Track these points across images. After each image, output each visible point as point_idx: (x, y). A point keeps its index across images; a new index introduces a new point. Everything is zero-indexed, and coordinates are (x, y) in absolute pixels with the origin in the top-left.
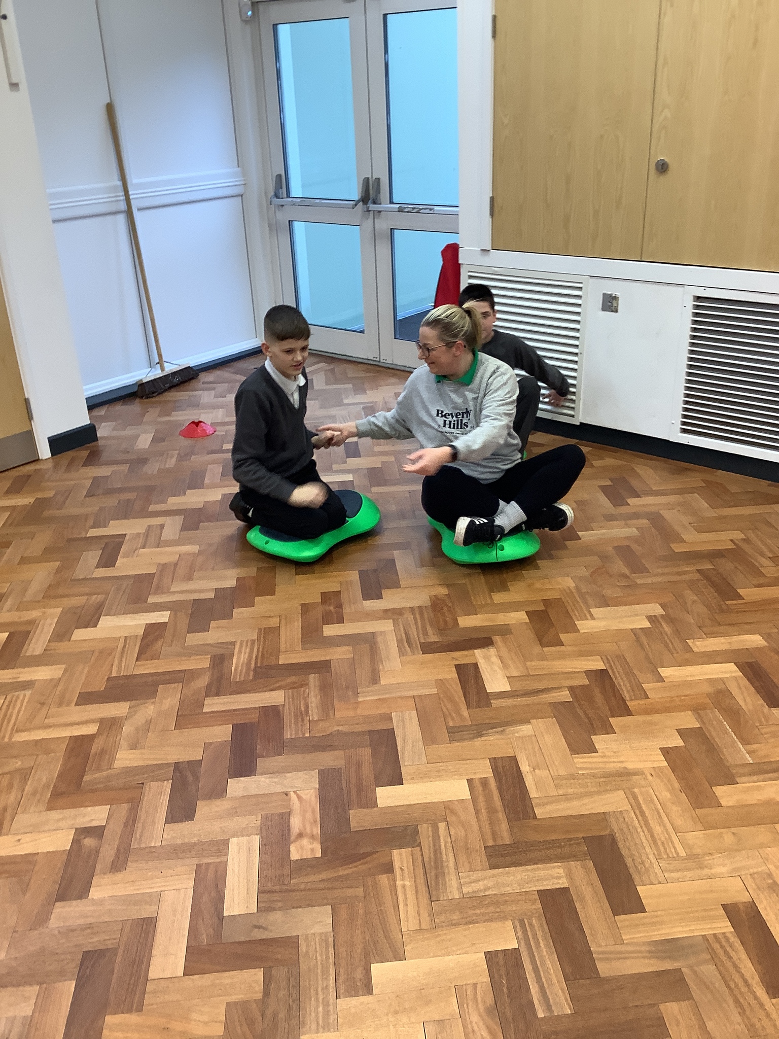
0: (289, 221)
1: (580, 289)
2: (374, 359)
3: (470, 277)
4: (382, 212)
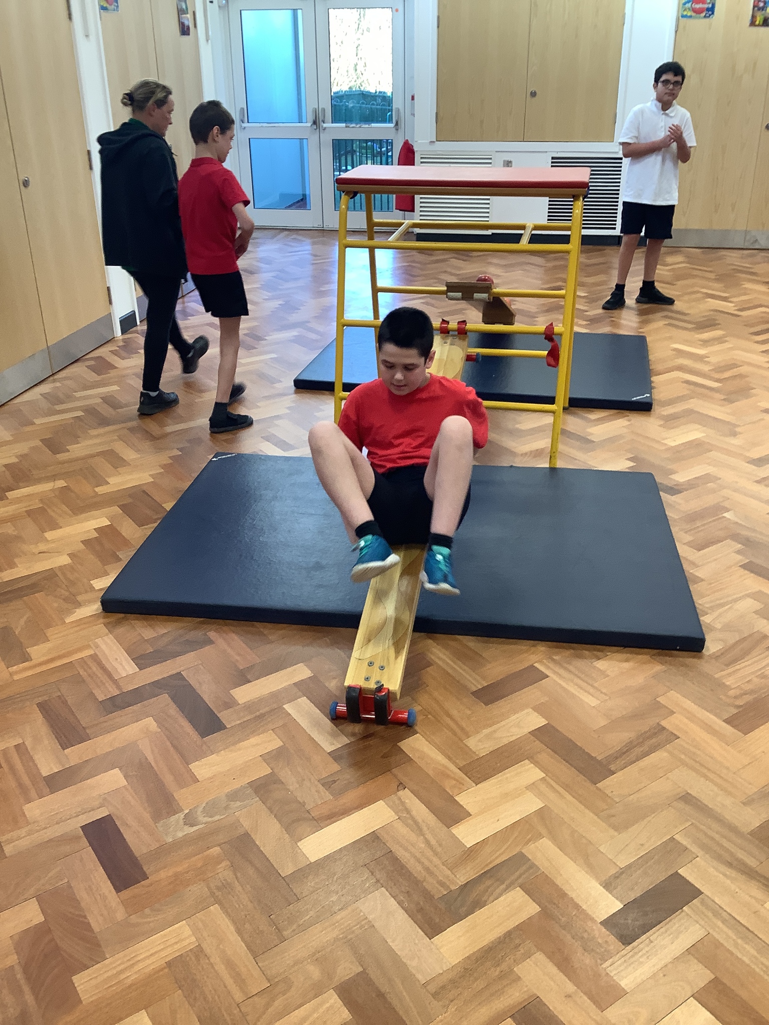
0: (249, 139)
1: (491, 159)
2: (319, 226)
3: (422, 158)
4: (327, 129)
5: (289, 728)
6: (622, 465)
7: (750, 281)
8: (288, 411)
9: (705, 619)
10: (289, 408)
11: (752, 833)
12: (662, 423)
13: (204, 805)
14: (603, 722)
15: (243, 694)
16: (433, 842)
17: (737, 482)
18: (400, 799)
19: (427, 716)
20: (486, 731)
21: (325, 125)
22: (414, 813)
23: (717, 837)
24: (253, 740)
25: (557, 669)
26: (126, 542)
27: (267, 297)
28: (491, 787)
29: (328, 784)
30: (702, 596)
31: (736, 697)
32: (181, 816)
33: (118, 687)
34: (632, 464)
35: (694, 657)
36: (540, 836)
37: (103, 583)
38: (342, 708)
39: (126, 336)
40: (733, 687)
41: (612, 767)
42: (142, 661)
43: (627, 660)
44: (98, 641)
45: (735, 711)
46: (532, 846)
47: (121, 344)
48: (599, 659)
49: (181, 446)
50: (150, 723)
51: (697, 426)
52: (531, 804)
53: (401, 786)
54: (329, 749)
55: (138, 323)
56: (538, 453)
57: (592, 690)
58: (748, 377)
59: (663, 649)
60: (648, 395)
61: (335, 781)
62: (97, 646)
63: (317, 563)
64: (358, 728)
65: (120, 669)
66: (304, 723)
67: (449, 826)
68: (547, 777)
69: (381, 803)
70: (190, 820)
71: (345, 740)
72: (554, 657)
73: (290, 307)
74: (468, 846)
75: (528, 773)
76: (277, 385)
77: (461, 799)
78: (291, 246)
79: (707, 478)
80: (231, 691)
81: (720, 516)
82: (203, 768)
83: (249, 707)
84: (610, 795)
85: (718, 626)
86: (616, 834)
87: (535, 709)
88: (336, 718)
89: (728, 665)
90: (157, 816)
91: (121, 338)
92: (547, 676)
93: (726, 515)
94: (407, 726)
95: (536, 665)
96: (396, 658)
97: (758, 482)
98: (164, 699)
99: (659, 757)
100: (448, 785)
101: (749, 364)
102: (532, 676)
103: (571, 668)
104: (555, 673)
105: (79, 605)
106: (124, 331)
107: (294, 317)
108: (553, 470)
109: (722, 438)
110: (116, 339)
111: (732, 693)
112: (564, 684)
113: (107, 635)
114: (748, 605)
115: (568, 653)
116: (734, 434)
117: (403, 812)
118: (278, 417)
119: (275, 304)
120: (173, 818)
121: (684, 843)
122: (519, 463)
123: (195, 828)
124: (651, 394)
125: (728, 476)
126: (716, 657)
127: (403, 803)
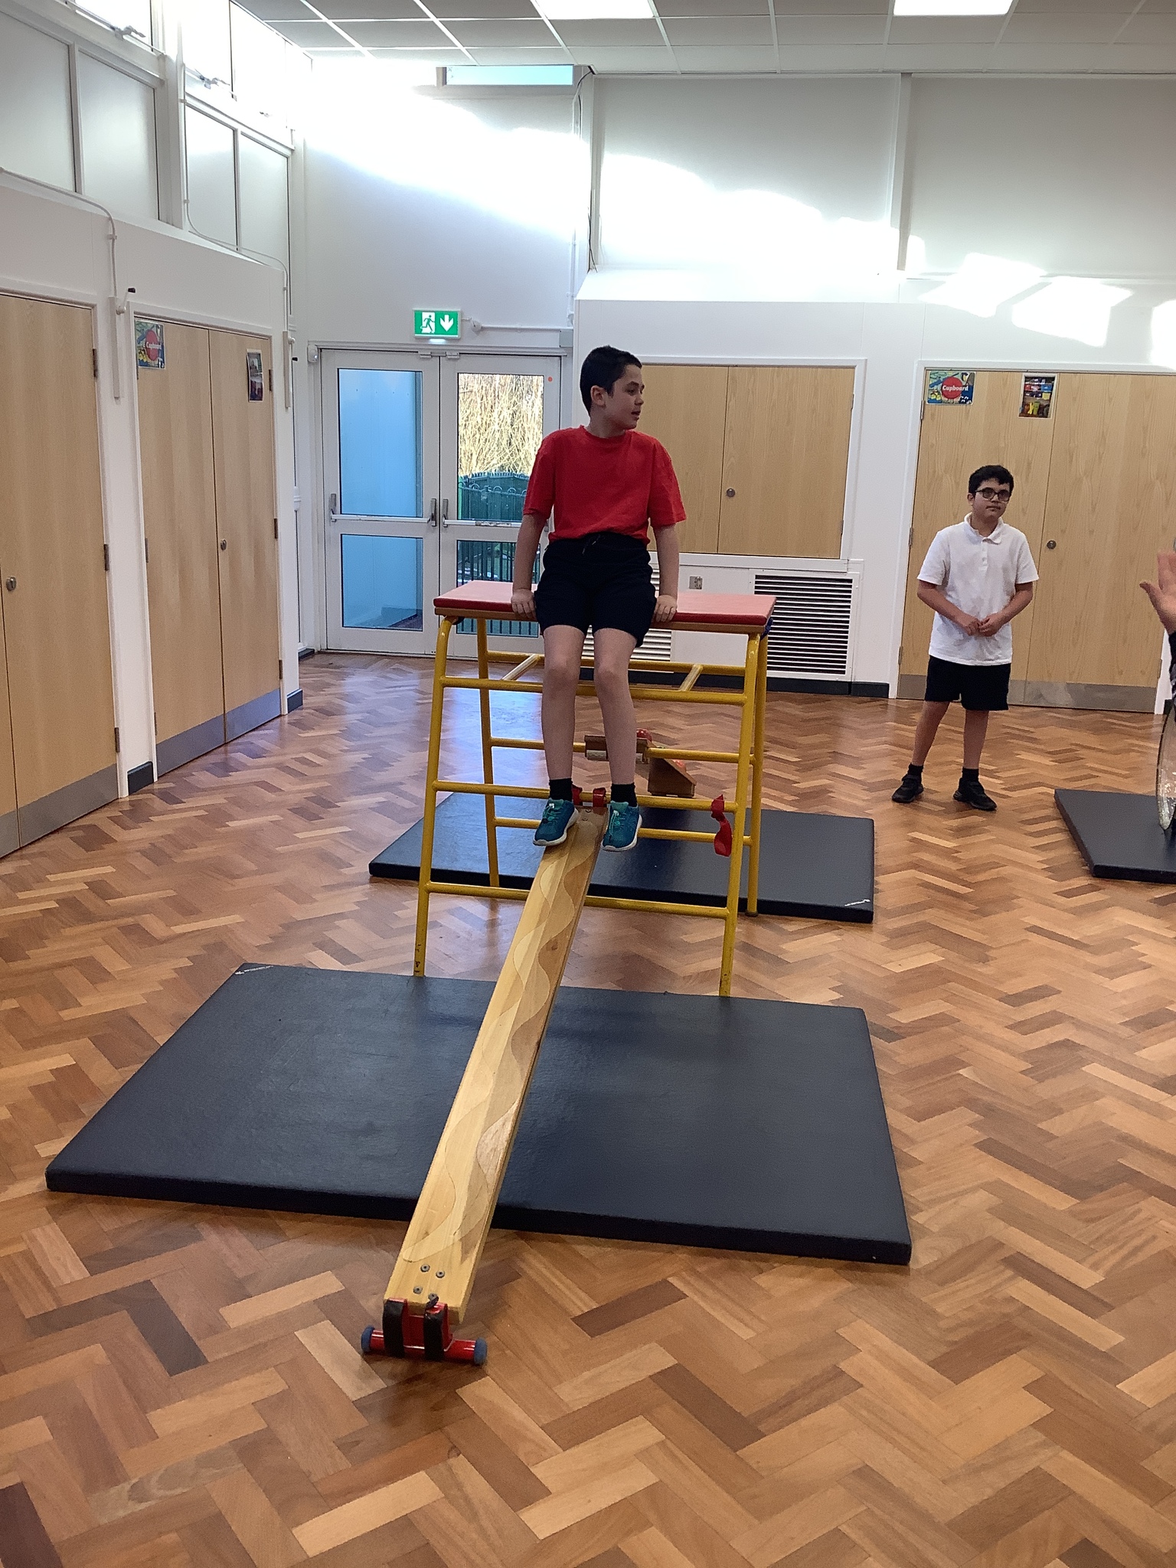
0: (341, 535)
4: (449, 527)
5: (299, 1364)
6: (822, 996)
7: (1028, 750)
8: (357, 908)
9: (918, 1218)
10: (358, 903)
11: (951, 1524)
12: (885, 939)
13: (162, 1472)
14: (756, 1362)
15: (239, 1314)
16: (491, 1531)
17: (981, 1027)
18: (450, 1469)
19: (503, 1351)
20: (587, 1374)
21: (447, 522)
22: (468, 1489)
23: (900, 1528)
24: (247, 1381)
25: (700, 1285)
26: (94, 1090)
27: (346, 748)
28: (585, 1453)
29: (346, 1446)
30: (916, 1185)
31: (951, 1330)
32: (127, 1486)
33: (57, 1299)
34: (836, 996)
35: (896, 1272)
36: (648, 1524)
37: (51, 1149)
38: (379, 1334)
39: (134, 797)
40: (947, 1315)
41: (762, 1428)
42: (95, 1262)
43: (801, 1276)
44: (37, 1232)
45: (944, 1349)
46: (633, 1539)
47: (127, 808)
48: (761, 1272)
49: (195, 953)
50: (97, 1352)
51: (933, 946)
52: (640, 1478)
53: (455, 1450)
54: (354, 1395)
55: (156, 779)
56: (706, 976)
57: (747, 1318)
58: (1011, 881)
59: (853, 1260)
60: (868, 901)
61: (357, 1443)
62: (33, 1239)
63: (370, 1124)
64: (401, 1366)
65: (61, 1272)
66: (322, 1358)
67: (516, 1509)
68: (667, 1440)
69: (422, 1475)
70: (138, 1493)
71: (380, 1384)
72: (698, 1269)
73: (379, 762)
74: (541, 1538)
75: (642, 1434)
76: (345, 871)
77: (539, 1471)
78: (391, 679)
79: (942, 1020)
80: (221, 1310)
81: (954, 1073)
82: (167, 1420)
83: (246, 1332)
84: (755, 1466)
85: (935, 1229)
86: (756, 1522)
87: (661, 1343)
88: (371, 1351)
89: (942, 1283)
90: (91, 1486)
91: (128, 799)
92: (686, 1296)
93: (961, 1072)
94: (472, 1364)
95: (670, 1279)
96: (463, 1260)
97: (1011, 1027)
98: (122, 1317)
99: (832, 1414)
100: (522, 1452)
101: (1015, 863)
102: (662, 1295)
103: (720, 1284)
104: (697, 1291)
105: (14, 1179)
106: (132, 791)
107: (382, 777)
108: (725, 1000)
109: (967, 965)
110: (120, 800)
111: (942, 1324)
112: (708, 1309)
113: (49, 1223)
114: (981, 1199)
115: (717, 1263)
116: (985, 960)
117: (450, 1487)
118: (341, 916)
119: (357, 757)
120: (113, 1491)
121: (853, 1536)
122: (678, 989)
123: (143, 1506)
124: (872, 900)
125: (971, 1018)
126: (928, 1272)
127: (453, 1475)
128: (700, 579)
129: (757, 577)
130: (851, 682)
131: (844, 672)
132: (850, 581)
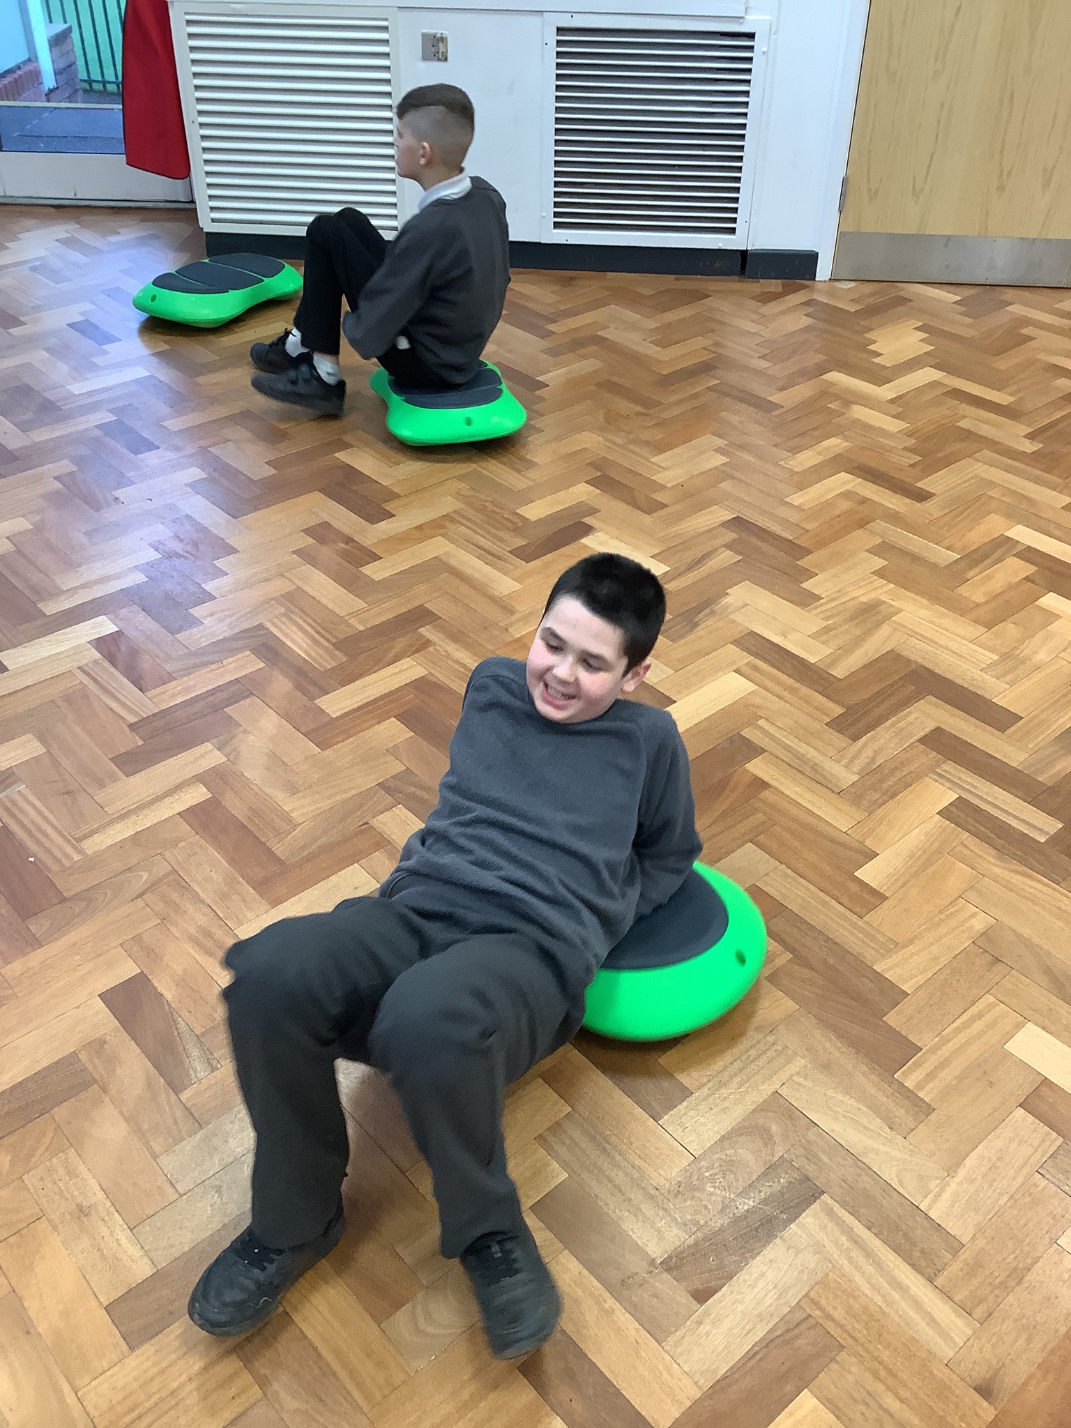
128: (443, 39)
129: (560, 30)
130: (747, 251)
131: (733, 231)
132: (751, 36)
